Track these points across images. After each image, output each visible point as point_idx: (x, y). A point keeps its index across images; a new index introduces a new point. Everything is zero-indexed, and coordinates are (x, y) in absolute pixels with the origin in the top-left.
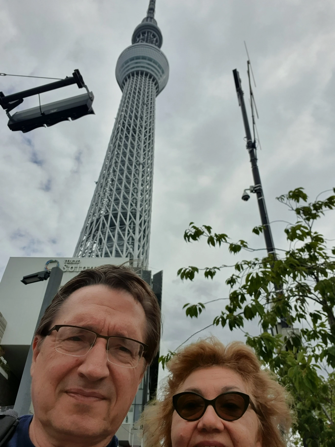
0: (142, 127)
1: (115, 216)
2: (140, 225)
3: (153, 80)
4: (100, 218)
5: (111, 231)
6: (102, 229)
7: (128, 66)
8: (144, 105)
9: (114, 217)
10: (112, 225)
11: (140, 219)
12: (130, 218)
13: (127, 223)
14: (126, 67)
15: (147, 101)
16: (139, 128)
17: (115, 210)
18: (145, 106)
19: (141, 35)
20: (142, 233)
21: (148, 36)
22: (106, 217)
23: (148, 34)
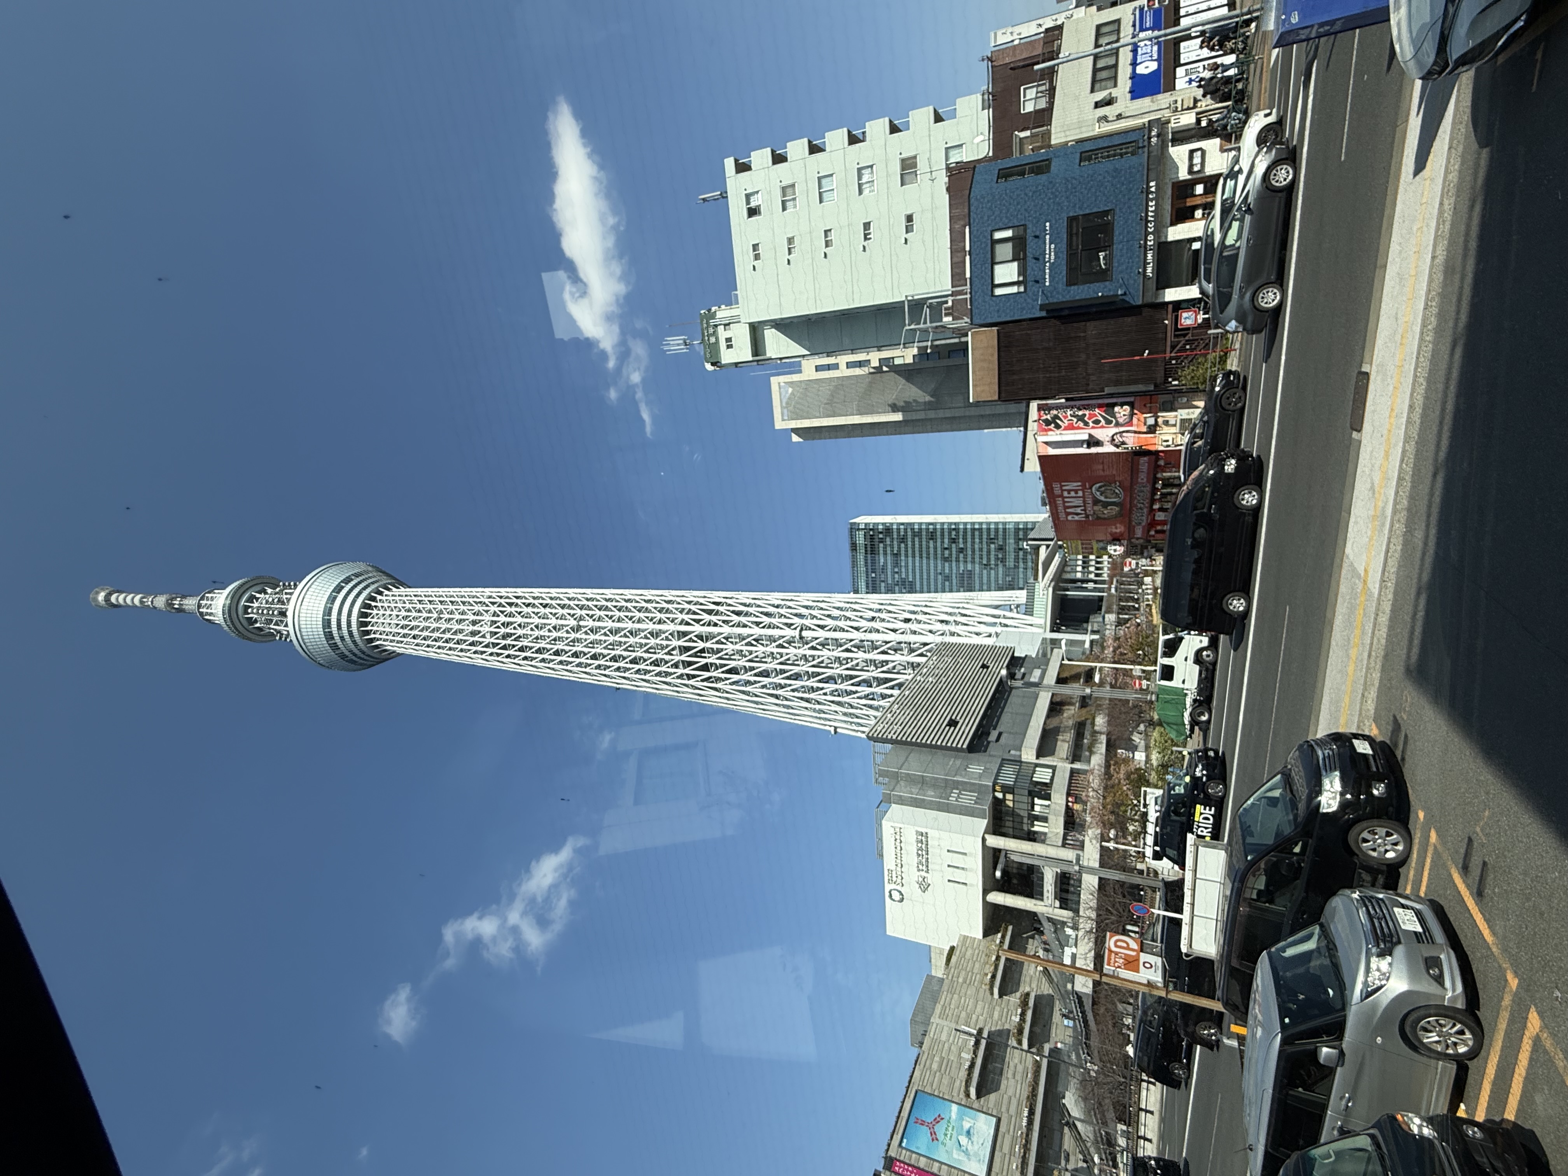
0: (496, 622)
2: (698, 621)
3: (374, 599)
4: (692, 686)
5: (717, 669)
6: (712, 682)
8: (441, 618)
9: (689, 666)
10: (705, 668)
11: (688, 624)
12: (691, 640)
13: (701, 645)
15: (430, 611)
16: (498, 627)
17: (676, 666)
18: (442, 616)
19: (258, 625)
20: (714, 618)
21: (258, 613)
22: (690, 677)
23: (252, 613)
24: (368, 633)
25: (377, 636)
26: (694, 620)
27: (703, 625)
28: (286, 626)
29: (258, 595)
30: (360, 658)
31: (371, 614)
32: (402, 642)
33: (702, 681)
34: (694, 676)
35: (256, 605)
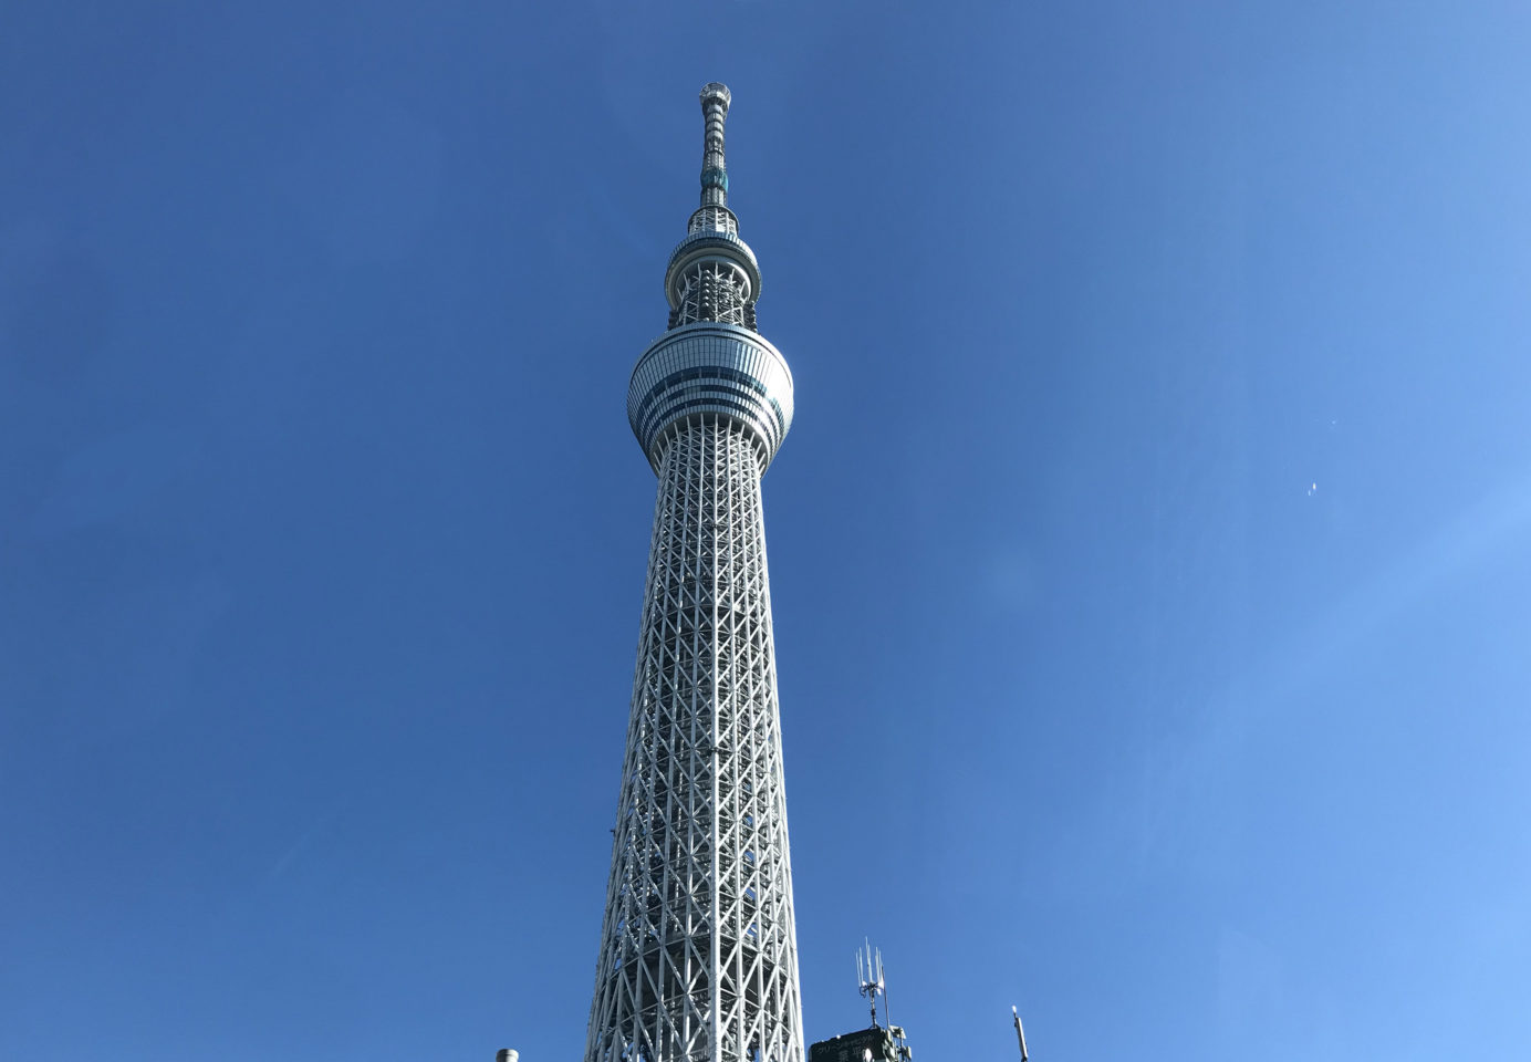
1: (652, 962)
2: (732, 971)
3: (736, 430)
5: (646, 1021)
7: (655, 411)
10: (648, 999)
11: (725, 952)
12: (695, 966)
13: (687, 985)
14: (650, 417)
20: (741, 1003)
21: (704, 282)
22: (631, 970)
23: (704, 275)
24: (683, 429)
25: (679, 444)
26: (734, 963)
27: (724, 984)
28: (689, 321)
29: (731, 276)
30: (647, 424)
31: (713, 429)
32: (672, 479)
33: (626, 995)
34: (632, 980)
35: (717, 277)
